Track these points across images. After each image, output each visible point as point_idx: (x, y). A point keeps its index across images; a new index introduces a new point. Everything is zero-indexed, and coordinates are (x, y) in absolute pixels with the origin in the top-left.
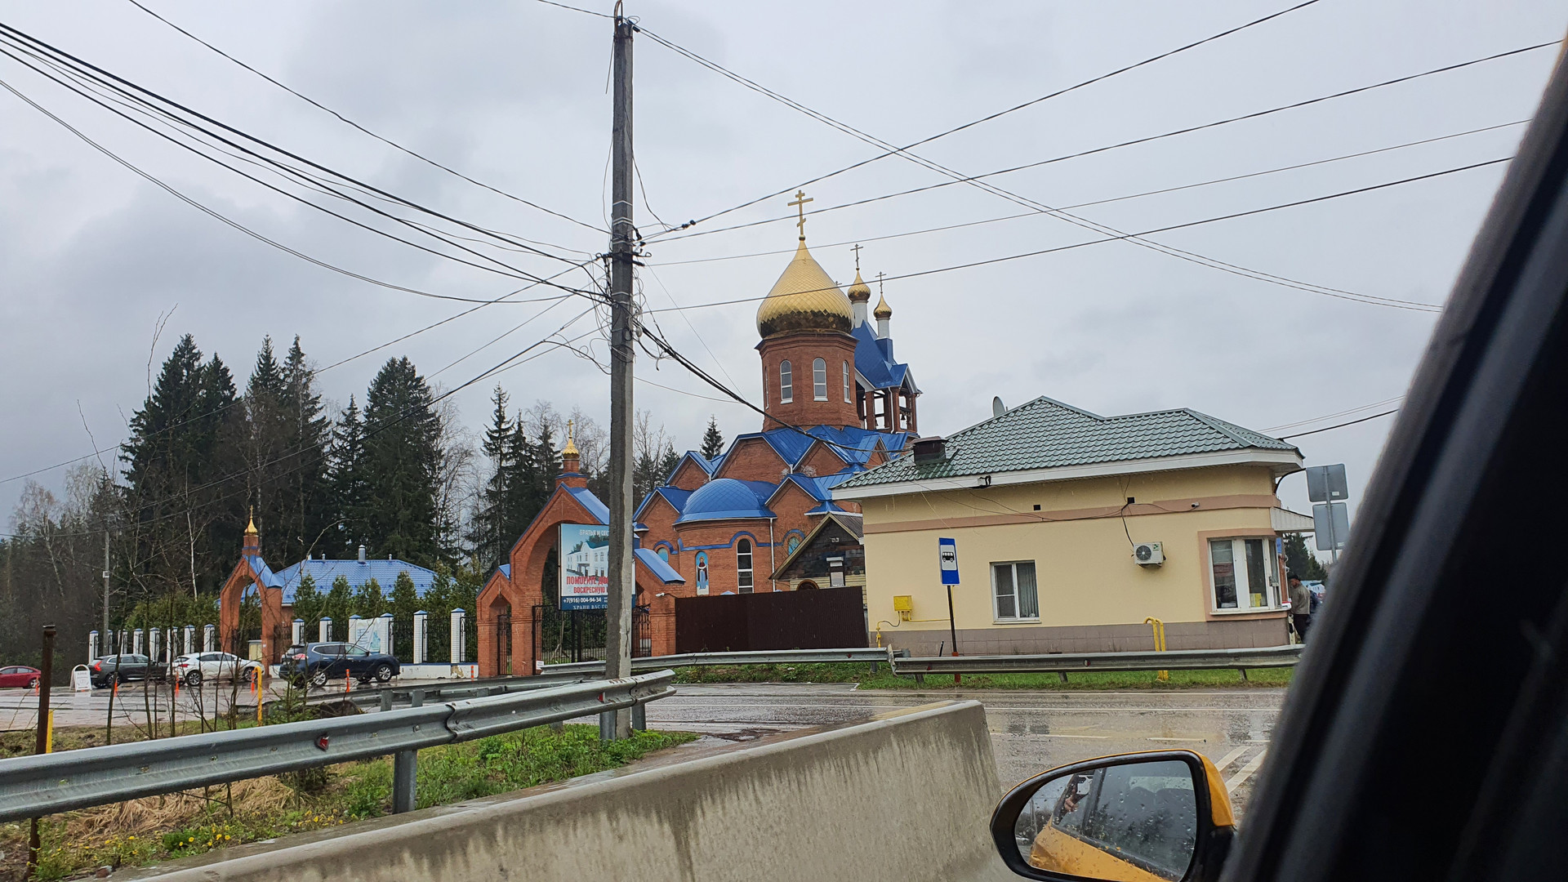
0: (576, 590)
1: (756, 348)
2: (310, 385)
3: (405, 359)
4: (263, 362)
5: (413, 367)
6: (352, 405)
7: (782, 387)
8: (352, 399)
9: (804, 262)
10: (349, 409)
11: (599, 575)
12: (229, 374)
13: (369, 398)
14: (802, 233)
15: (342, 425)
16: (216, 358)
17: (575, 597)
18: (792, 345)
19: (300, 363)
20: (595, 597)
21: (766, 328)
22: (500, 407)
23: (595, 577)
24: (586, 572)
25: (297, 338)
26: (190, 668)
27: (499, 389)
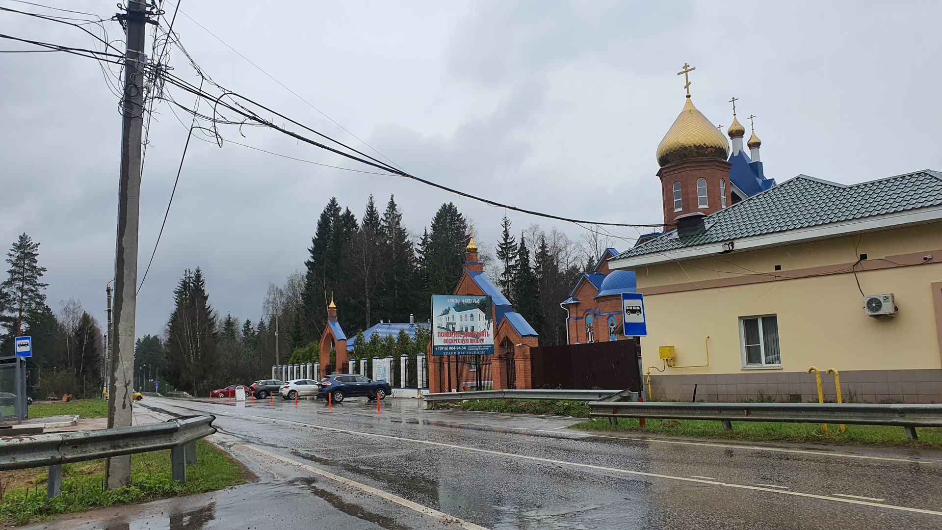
0: (445, 341)
1: (657, 175)
2: (400, 222)
3: (451, 204)
4: (369, 210)
5: (456, 208)
6: (425, 233)
7: (675, 200)
8: (425, 230)
9: (691, 113)
10: (424, 235)
11: (464, 330)
12: (355, 218)
13: (432, 228)
14: (688, 93)
15: (420, 245)
16: (348, 209)
17: (445, 346)
18: (681, 171)
19: (395, 210)
20: (461, 346)
21: (664, 160)
22: (506, 229)
23: (461, 332)
24: (454, 328)
25: (392, 196)
26: (290, 389)
27: (505, 218)
